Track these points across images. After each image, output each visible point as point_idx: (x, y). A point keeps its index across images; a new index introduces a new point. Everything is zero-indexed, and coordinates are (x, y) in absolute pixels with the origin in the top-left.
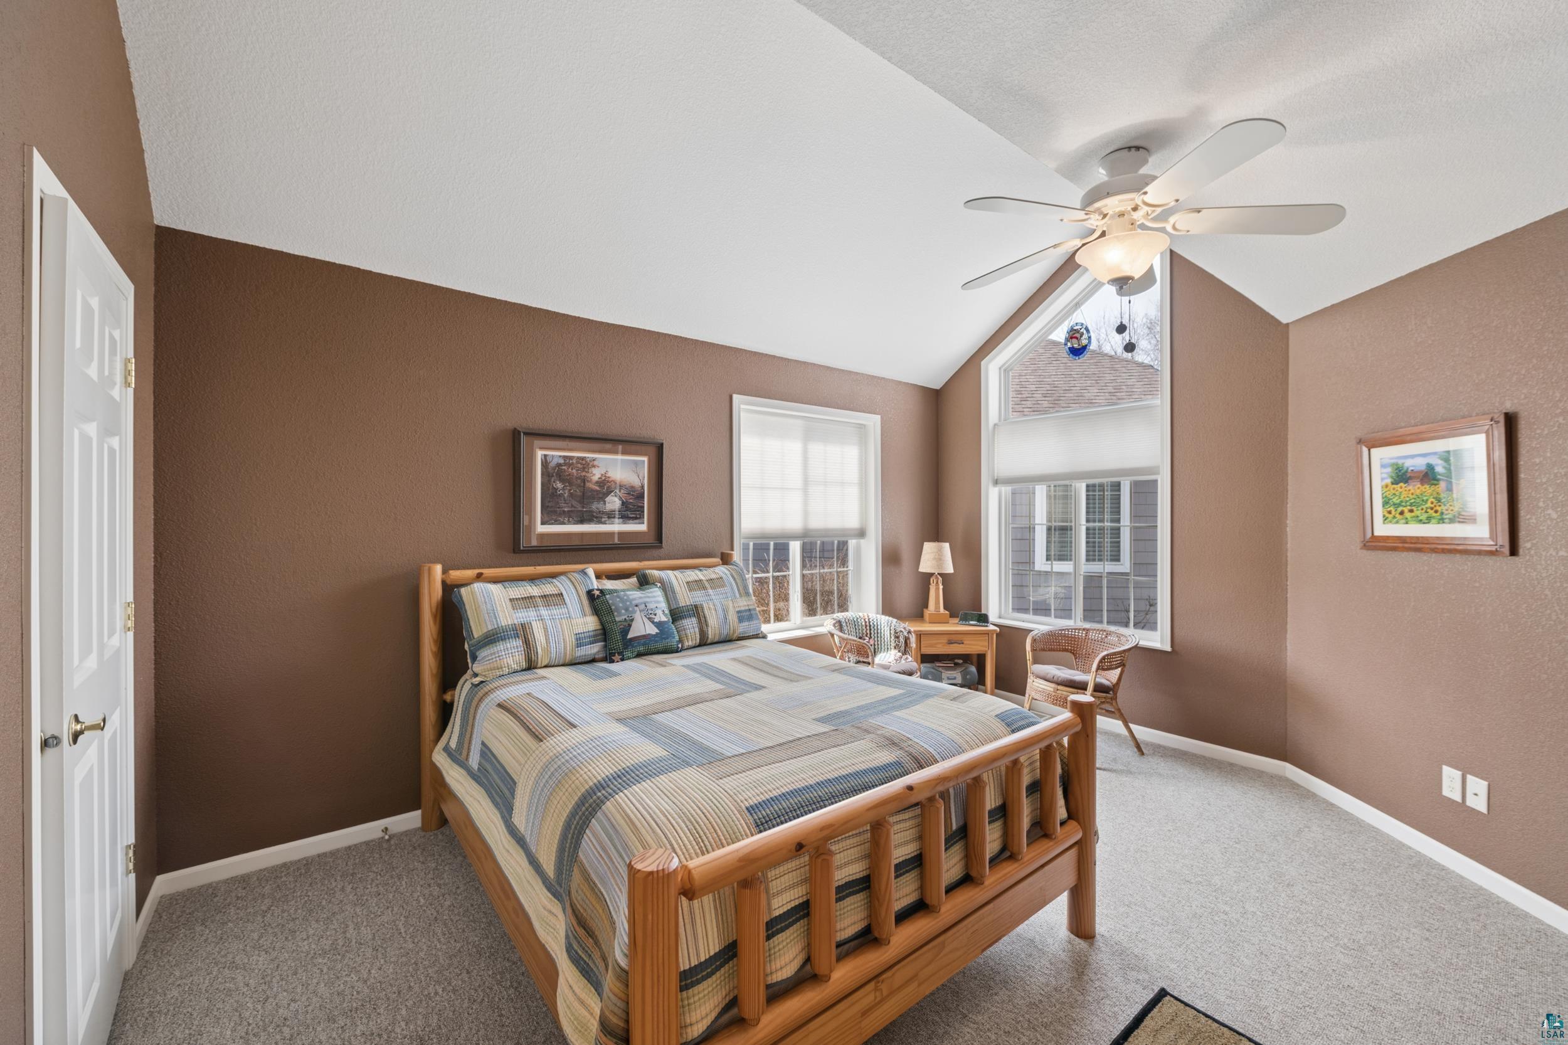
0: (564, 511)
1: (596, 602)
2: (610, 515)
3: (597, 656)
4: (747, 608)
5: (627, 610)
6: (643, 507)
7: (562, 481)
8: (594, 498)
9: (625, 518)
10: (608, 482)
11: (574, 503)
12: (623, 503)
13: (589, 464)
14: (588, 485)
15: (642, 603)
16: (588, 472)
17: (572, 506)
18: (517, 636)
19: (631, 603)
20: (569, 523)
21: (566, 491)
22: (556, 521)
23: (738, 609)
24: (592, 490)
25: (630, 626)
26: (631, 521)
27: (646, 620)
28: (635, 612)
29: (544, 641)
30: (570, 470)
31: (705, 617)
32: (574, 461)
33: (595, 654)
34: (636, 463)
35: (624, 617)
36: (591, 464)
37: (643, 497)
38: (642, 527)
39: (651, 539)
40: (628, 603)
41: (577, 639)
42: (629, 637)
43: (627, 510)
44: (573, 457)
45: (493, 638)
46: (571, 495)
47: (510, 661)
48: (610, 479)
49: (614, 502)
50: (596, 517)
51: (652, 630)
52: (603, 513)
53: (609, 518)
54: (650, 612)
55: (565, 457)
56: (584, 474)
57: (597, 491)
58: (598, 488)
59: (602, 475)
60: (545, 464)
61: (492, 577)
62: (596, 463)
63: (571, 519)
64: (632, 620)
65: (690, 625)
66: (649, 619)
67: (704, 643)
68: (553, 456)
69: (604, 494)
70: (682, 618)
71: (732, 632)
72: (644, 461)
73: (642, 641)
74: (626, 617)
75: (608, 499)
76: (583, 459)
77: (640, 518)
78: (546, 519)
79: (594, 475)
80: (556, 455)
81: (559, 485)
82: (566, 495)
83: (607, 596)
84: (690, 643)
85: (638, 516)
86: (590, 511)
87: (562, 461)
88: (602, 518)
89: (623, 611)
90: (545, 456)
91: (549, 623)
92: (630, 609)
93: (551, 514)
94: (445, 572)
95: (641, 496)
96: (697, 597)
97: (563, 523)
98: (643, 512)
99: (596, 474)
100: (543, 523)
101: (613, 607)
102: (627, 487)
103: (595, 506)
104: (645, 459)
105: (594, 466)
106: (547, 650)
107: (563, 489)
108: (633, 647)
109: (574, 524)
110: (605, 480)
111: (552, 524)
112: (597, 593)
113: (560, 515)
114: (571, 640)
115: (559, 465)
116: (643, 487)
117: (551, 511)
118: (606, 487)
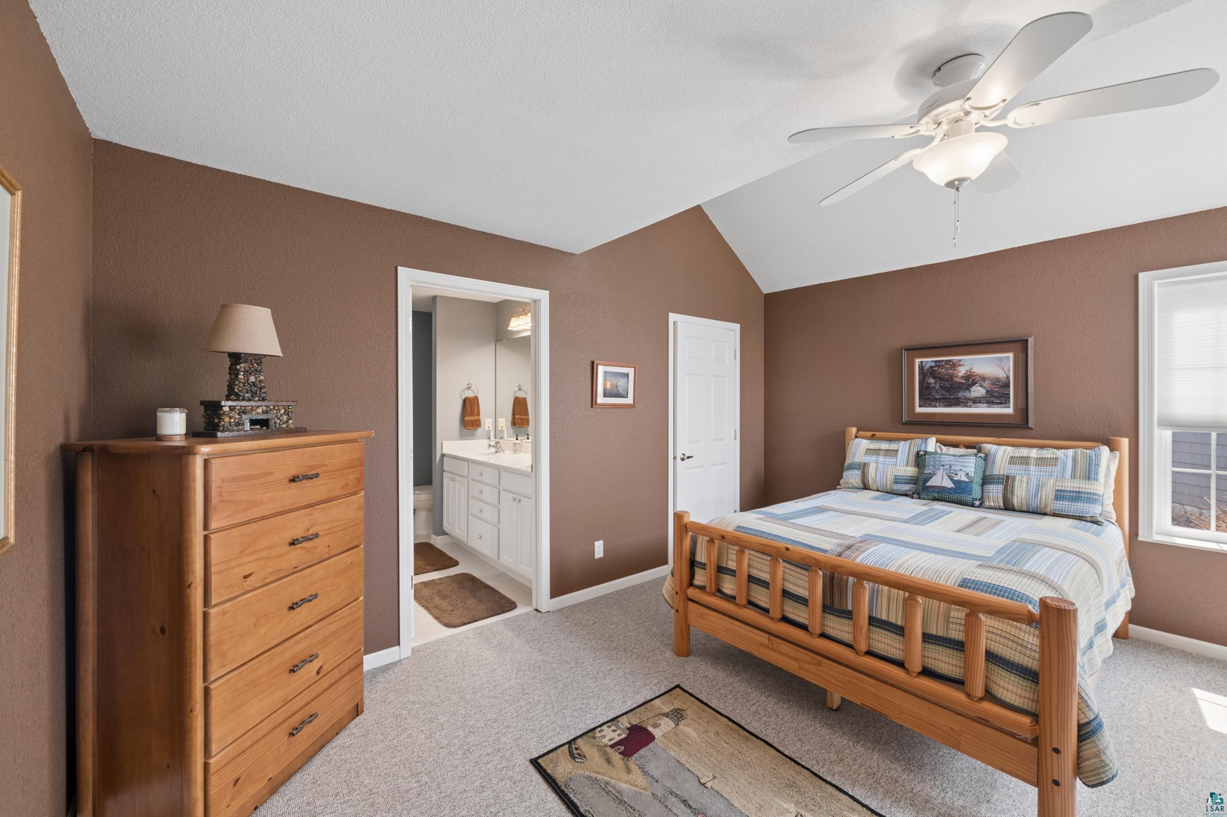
0: (936, 399)
1: (920, 459)
2: (976, 401)
3: (908, 493)
4: (1078, 490)
5: (934, 467)
6: (1009, 394)
7: (934, 378)
8: (960, 388)
9: (990, 403)
10: (973, 376)
11: (944, 393)
12: (988, 392)
13: (955, 364)
14: (955, 379)
15: (948, 465)
16: (955, 370)
17: (942, 394)
18: (859, 469)
19: (939, 463)
20: (940, 406)
21: (937, 385)
22: (929, 405)
23: (1057, 488)
24: (958, 383)
25: (931, 477)
26: (996, 406)
27: (945, 477)
28: (939, 469)
29: (873, 474)
30: (940, 370)
31: (1012, 487)
32: (943, 363)
33: (907, 491)
34: (1000, 359)
35: (929, 471)
36: (957, 364)
37: (1009, 386)
38: (1009, 410)
39: (1018, 420)
40: (937, 463)
41: (895, 479)
42: (927, 485)
43: (991, 397)
44: (943, 360)
45: (852, 467)
46: (941, 387)
47: (853, 481)
48: (975, 374)
49: (978, 391)
50: (962, 403)
51: (949, 484)
52: (969, 399)
53: (974, 403)
54: (952, 472)
55: (936, 362)
56: (951, 371)
57: (962, 383)
58: (963, 381)
59: (967, 371)
60: (921, 367)
61: (888, 438)
62: (961, 363)
63: (941, 404)
64: (934, 475)
65: (995, 492)
66: (949, 476)
67: (1008, 507)
68: (927, 362)
69: (969, 385)
70: (990, 483)
71: (1043, 506)
72: (1009, 357)
73: (937, 490)
74: (931, 471)
75: (972, 389)
76: (950, 361)
77: (1005, 403)
78: (923, 403)
79: (960, 371)
80: (929, 361)
81: (932, 381)
82: (937, 387)
83: (927, 456)
84: (992, 504)
85: (1003, 402)
86: (956, 398)
87: (933, 364)
88: (967, 403)
89: (932, 467)
90: (921, 362)
91: (880, 466)
92: (937, 467)
93: (926, 400)
94: (858, 431)
95: (1007, 385)
96: (1014, 470)
97: (935, 406)
98: (1009, 398)
99: (962, 371)
100: (920, 406)
101: (926, 464)
102: (992, 378)
103: (961, 394)
104: (1011, 355)
105: (960, 365)
106: (875, 481)
107: (935, 383)
108: (928, 492)
109: (944, 407)
110: (970, 375)
111: (927, 407)
112: (922, 453)
113: (933, 401)
114: (890, 478)
115: (932, 367)
116: (1008, 378)
117: (926, 399)
118: (971, 380)
